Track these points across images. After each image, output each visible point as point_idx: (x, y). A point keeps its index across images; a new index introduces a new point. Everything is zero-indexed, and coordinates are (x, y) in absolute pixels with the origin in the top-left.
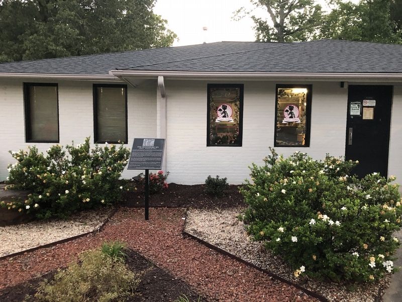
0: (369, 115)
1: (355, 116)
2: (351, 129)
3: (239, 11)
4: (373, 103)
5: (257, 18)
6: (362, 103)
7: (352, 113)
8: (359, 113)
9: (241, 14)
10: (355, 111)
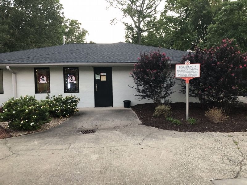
0: (104, 79)
1: (98, 80)
2: (96, 85)
3: (114, 20)
4: (105, 74)
5: (126, 23)
6: (100, 74)
7: (96, 78)
8: (99, 78)
9: (115, 21)
10: (98, 77)
